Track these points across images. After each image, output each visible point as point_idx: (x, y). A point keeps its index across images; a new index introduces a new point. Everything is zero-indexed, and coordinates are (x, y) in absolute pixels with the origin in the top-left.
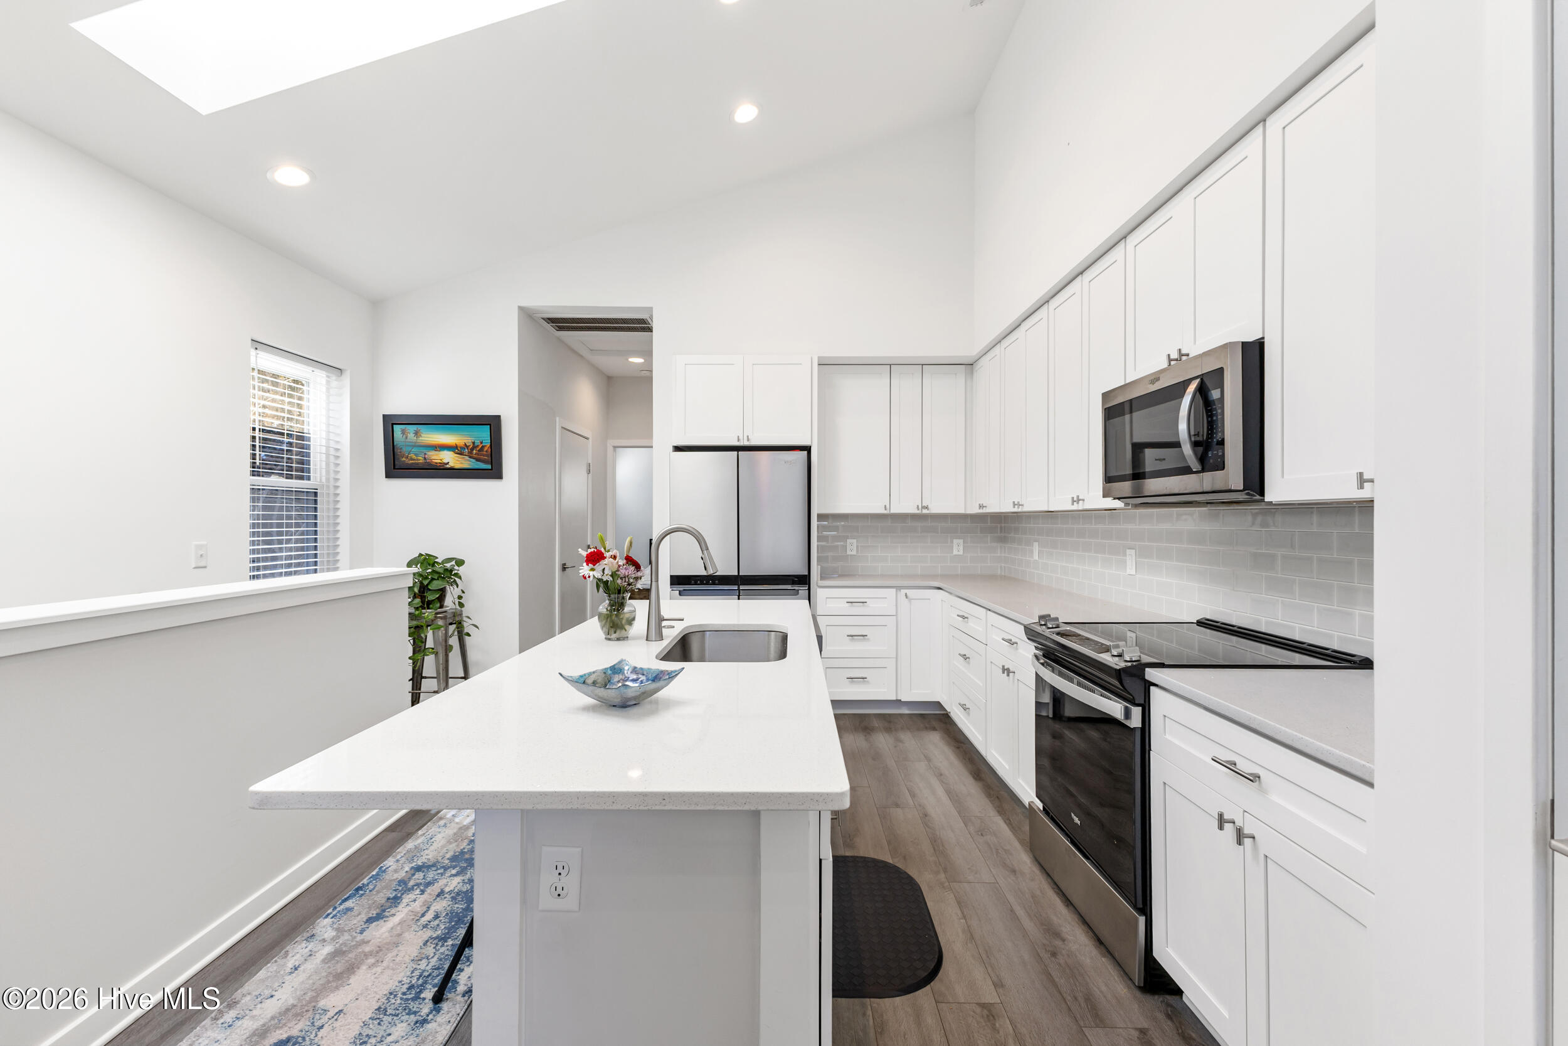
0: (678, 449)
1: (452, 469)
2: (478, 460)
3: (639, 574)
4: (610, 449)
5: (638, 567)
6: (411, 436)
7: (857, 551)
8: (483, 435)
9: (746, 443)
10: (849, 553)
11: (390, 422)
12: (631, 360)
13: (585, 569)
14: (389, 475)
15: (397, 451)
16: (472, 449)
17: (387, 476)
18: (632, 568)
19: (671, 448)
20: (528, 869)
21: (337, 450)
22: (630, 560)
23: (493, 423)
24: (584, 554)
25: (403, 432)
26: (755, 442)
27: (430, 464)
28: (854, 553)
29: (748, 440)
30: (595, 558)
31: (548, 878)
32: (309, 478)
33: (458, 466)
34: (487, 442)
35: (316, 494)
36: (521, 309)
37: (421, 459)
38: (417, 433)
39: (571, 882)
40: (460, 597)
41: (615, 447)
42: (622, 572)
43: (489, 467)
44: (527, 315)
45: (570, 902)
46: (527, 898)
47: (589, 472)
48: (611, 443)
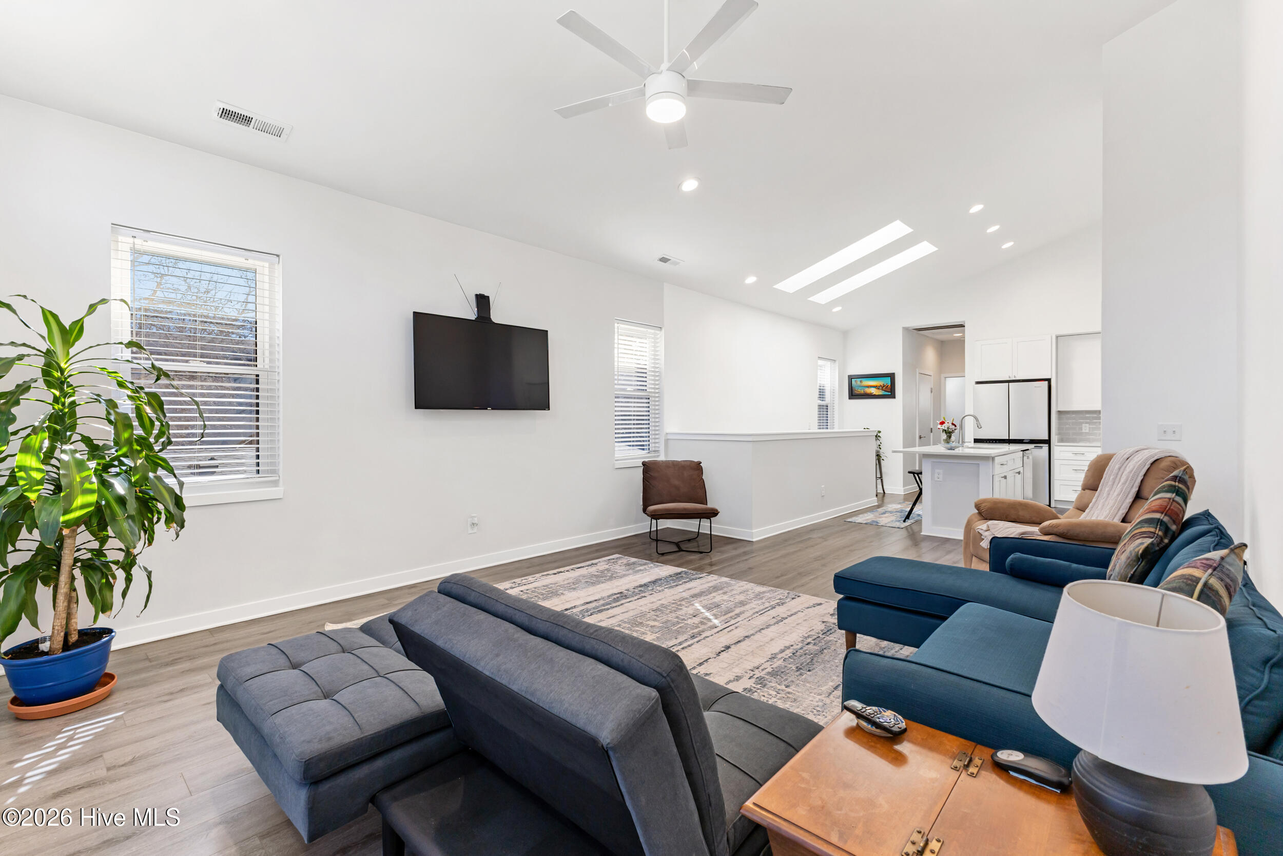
0: (978, 383)
1: (874, 395)
2: (885, 391)
3: (956, 428)
4: (943, 379)
5: (956, 426)
6: (859, 383)
7: (1089, 431)
8: (888, 381)
9: (1014, 379)
10: (1084, 431)
11: (851, 378)
12: (955, 335)
13: (939, 426)
14: (850, 398)
15: (853, 389)
16: (883, 387)
17: (849, 399)
18: (954, 426)
19: (974, 383)
20: (933, 474)
21: (834, 390)
22: (953, 424)
23: (892, 376)
24: (939, 422)
25: (856, 381)
26: (1018, 378)
27: (865, 393)
28: (1087, 431)
29: (1015, 377)
30: (942, 423)
31: (936, 475)
32: (825, 400)
33: (877, 394)
34: (889, 384)
35: (827, 406)
36: (903, 328)
37: (862, 392)
38: (861, 382)
39: (941, 476)
40: (879, 445)
41: (946, 378)
42: (951, 427)
43: (890, 394)
44: (906, 329)
45: (941, 479)
46: (932, 478)
47: (932, 392)
48: (943, 376)
